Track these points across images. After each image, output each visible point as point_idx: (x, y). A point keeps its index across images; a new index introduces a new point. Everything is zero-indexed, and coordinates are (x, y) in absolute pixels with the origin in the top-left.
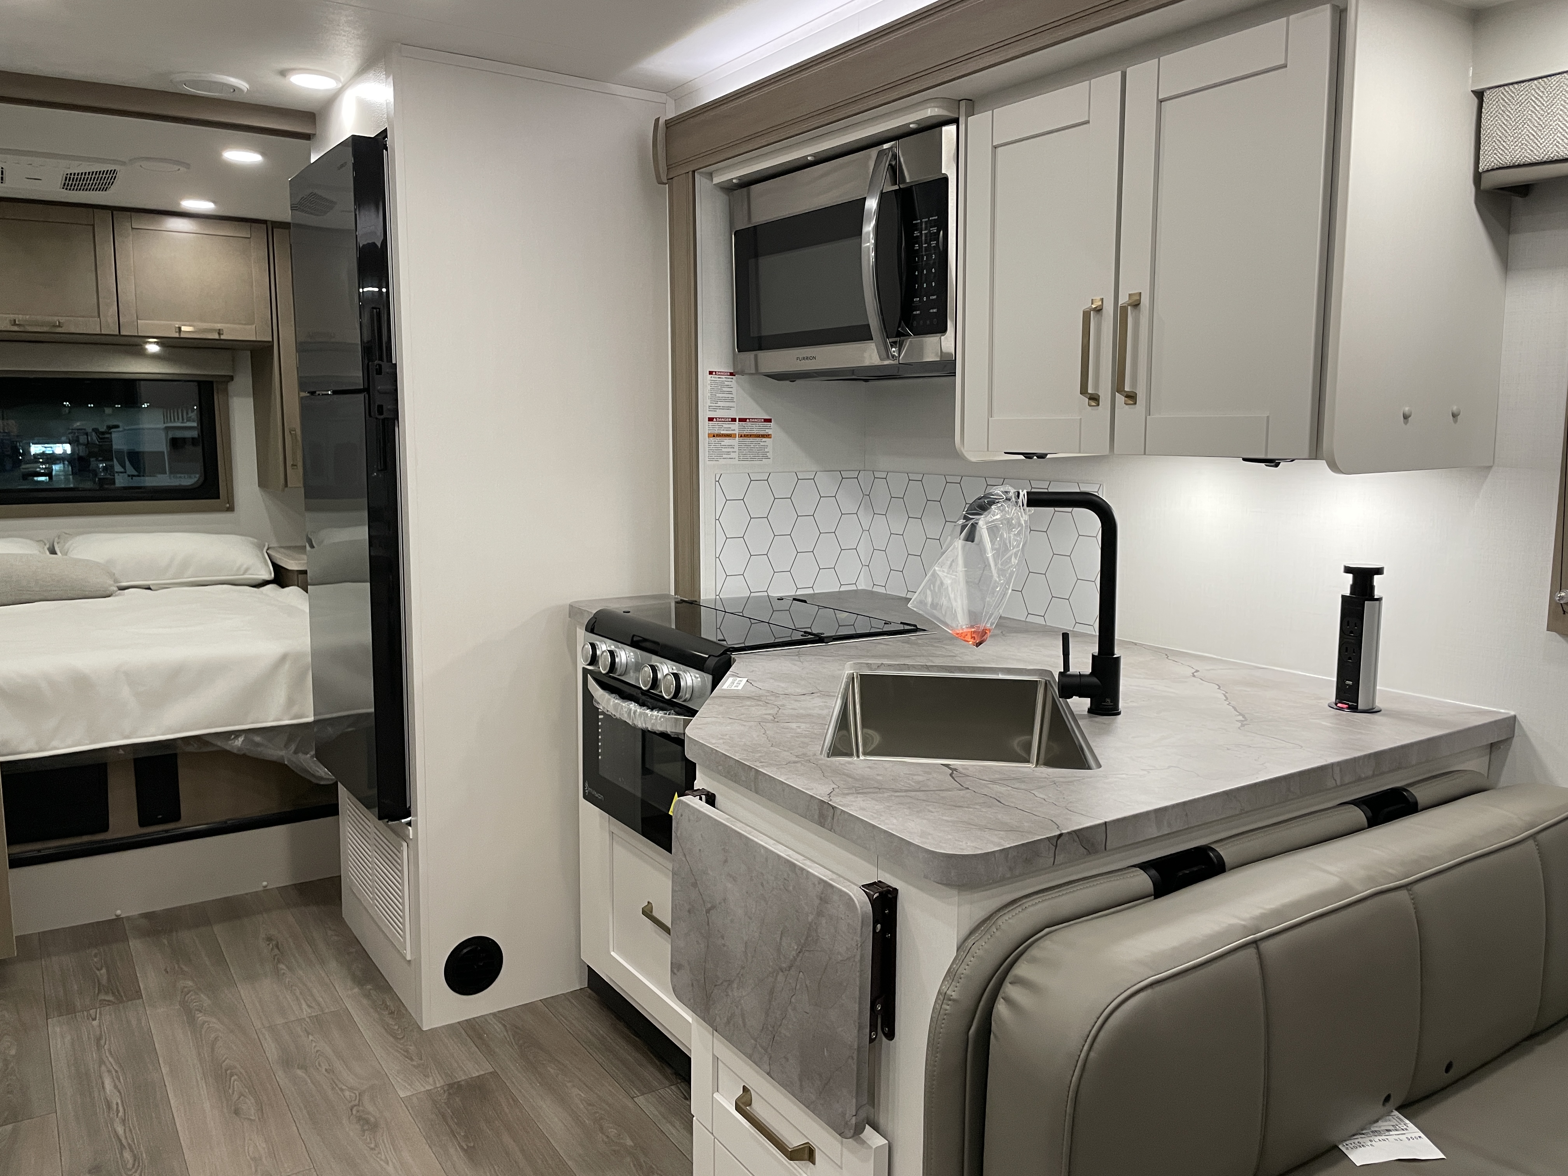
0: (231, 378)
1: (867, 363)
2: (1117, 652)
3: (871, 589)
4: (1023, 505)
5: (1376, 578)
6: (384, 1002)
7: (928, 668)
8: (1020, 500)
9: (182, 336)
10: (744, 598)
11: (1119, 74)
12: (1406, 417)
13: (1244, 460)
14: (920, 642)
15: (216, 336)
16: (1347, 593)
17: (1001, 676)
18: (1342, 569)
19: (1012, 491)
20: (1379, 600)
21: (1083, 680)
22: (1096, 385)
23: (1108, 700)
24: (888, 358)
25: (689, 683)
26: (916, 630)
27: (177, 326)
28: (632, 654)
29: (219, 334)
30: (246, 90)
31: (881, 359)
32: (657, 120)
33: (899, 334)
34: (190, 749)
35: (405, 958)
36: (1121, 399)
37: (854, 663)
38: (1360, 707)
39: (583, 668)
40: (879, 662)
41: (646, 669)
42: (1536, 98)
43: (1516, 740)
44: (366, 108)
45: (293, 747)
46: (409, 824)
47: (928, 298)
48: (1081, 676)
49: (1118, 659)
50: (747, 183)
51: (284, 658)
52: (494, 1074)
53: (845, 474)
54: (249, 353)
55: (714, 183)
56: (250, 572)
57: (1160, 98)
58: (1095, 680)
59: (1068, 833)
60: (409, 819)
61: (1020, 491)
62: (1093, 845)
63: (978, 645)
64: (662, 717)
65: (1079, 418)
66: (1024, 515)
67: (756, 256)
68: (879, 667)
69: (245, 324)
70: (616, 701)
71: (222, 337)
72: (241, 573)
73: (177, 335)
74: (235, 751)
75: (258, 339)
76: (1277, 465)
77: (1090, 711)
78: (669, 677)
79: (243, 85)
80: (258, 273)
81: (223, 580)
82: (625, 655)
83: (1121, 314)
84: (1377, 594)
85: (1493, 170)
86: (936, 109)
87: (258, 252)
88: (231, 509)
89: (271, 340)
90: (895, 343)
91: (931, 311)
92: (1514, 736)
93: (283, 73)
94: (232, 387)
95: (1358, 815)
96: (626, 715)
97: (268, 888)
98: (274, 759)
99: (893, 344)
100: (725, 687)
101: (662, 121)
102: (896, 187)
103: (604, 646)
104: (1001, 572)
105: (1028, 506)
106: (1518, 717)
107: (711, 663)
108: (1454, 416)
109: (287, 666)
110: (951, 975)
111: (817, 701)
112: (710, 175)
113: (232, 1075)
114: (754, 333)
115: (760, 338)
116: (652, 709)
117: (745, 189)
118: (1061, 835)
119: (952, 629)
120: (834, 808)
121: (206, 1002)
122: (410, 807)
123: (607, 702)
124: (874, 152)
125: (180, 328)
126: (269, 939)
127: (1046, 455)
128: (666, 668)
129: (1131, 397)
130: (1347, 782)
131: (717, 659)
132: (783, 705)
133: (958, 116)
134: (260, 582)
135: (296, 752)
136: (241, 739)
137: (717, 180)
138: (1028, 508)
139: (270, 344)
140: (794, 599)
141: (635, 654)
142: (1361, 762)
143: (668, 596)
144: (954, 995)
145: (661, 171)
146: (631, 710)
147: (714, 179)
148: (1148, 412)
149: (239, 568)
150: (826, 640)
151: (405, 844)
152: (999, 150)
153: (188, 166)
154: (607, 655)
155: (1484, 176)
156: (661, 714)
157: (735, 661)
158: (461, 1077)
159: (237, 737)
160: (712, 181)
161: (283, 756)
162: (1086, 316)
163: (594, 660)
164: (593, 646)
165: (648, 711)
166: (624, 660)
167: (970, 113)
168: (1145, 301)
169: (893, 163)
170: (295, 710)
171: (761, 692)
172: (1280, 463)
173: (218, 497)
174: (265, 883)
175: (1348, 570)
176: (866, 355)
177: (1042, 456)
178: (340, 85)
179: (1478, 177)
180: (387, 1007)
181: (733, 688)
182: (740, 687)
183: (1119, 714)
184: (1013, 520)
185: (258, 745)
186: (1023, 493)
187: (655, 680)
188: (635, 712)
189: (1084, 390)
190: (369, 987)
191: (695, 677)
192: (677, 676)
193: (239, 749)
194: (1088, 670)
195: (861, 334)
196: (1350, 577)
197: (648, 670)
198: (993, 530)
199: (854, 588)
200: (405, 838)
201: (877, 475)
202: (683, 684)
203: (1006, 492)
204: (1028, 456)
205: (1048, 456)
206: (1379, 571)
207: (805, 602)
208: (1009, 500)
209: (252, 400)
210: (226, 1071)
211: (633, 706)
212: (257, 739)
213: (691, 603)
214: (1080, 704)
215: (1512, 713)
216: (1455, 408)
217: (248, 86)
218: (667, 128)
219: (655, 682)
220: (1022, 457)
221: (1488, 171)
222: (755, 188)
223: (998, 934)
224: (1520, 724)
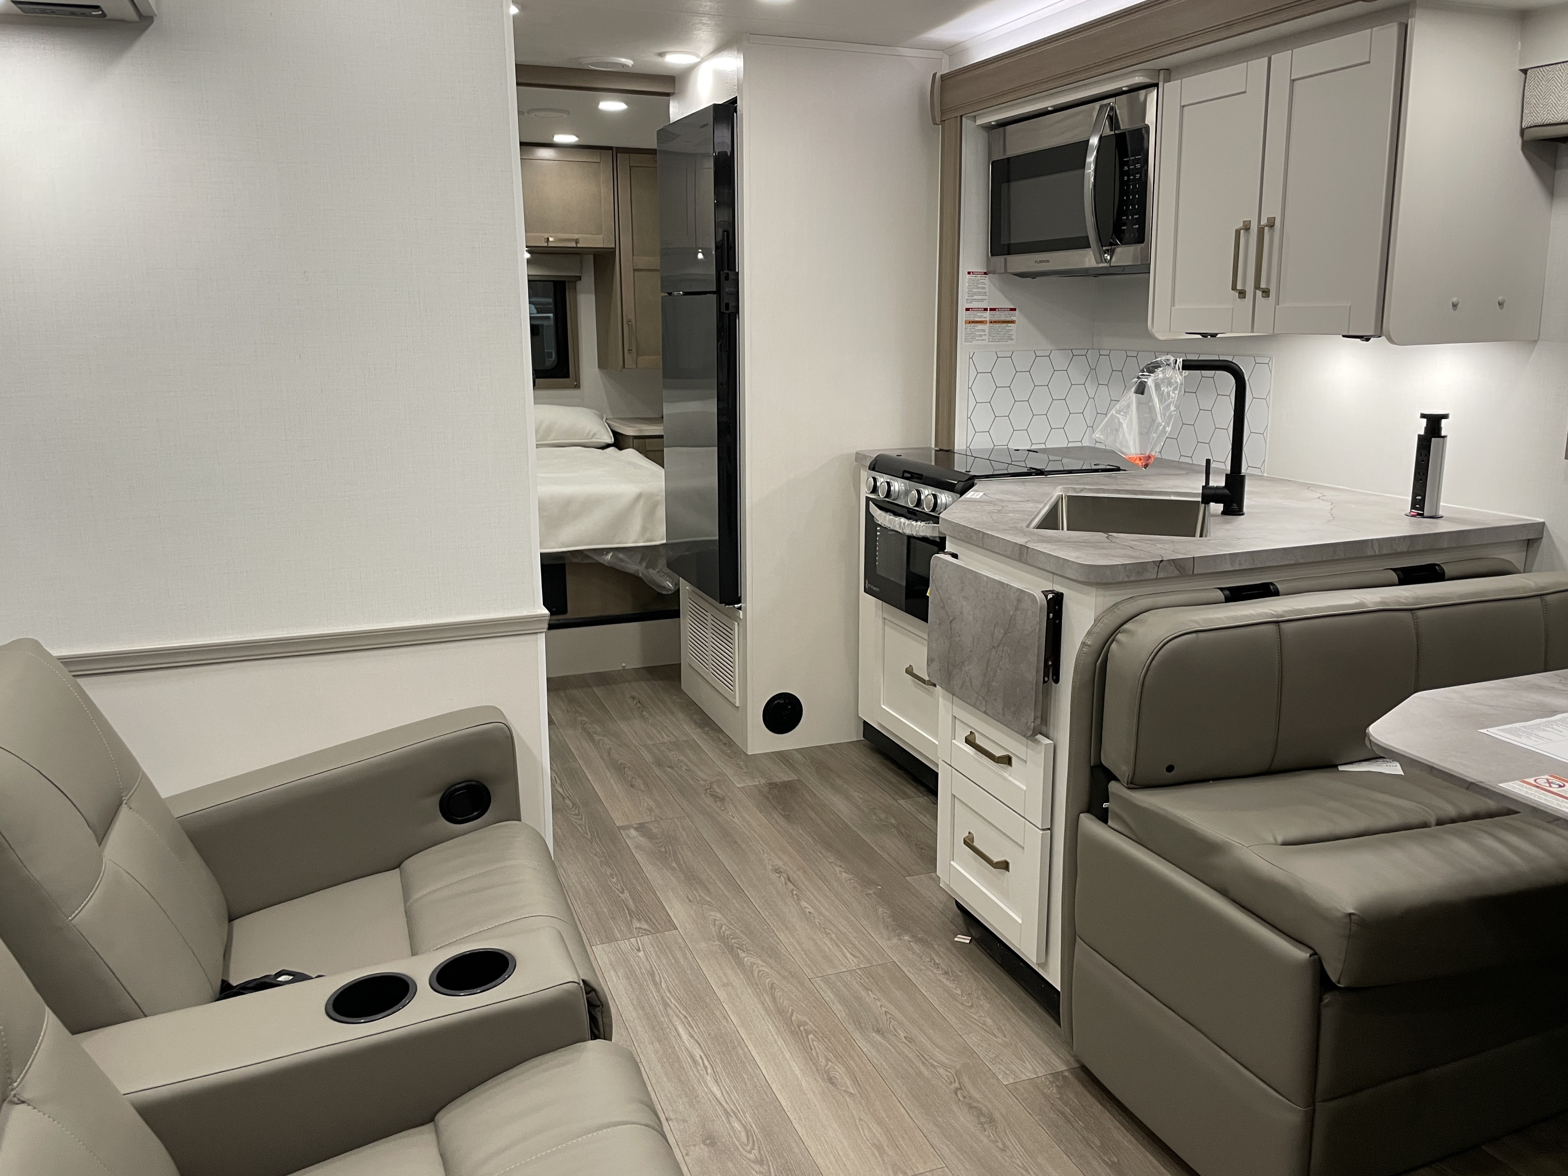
0: (580, 278)
1: (1087, 265)
2: (1243, 471)
3: (1093, 445)
4: (1179, 369)
5: (1443, 421)
6: (719, 738)
7: (1118, 491)
8: (1177, 366)
9: (550, 245)
10: (991, 448)
11: (1266, 59)
12: (1455, 306)
13: (1344, 336)
14: (1118, 477)
15: (573, 245)
16: (1422, 433)
17: (1173, 498)
18: (1419, 415)
19: (1172, 359)
20: (1444, 437)
21: (1218, 491)
22: (1244, 282)
23: (1234, 504)
24: (1102, 262)
25: (944, 501)
26: (1118, 469)
27: (546, 237)
28: (903, 485)
29: (576, 243)
30: (631, 65)
31: (1097, 263)
32: (935, 75)
33: (1111, 244)
34: (575, 560)
35: (733, 705)
36: (1259, 293)
37: (1064, 488)
38: (1425, 514)
39: (866, 497)
40: (1082, 487)
41: (913, 492)
42: (1558, 77)
43: (1544, 540)
44: (720, 77)
45: (644, 564)
46: (740, 608)
47: (1132, 217)
48: (1217, 488)
49: (1244, 476)
50: (1003, 124)
51: (639, 496)
52: (799, 780)
53: (1075, 352)
54: (592, 256)
55: (977, 124)
56: (596, 437)
57: (1292, 78)
58: (1227, 491)
59: (1169, 560)
60: (740, 605)
61: (1178, 359)
62: (1184, 569)
63: (1146, 466)
64: (923, 526)
65: (1232, 307)
66: (1179, 377)
67: (1008, 181)
68: (1082, 490)
69: (596, 234)
70: (891, 517)
71: (579, 245)
72: (590, 437)
73: (546, 245)
74: (606, 564)
75: (605, 246)
76: (1368, 340)
77: (1224, 513)
78: (929, 497)
79: (629, 62)
80: (606, 191)
81: (577, 443)
82: (898, 485)
83: (1261, 231)
84: (1443, 433)
85: (1530, 127)
86: (1142, 78)
87: (605, 174)
88: (578, 386)
89: (614, 246)
90: (1108, 250)
91: (1134, 227)
92: (1542, 537)
93: (661, 55)
94: (580, 285)
95: (1394, 577)
96: (898, 526)
97: (627, 668)
98: (631, 572)
99: (1107, 251)
100: (967, 497)
101: (938, 75)
102: (1113, 133)
103: (882, 479)
104: (1163, 415)
105: (1183, 369)
106: (1546, 523)
107: (959, 486)
108: (1501, 304)
109: (641, 502)
110: (1089, 633)
111: (1031, 505)
112: (974, 118)
113: (624, 768)
114: (1004, 241)
115: (1009, 245)
116: (917, 521)
117: (1001, 129)
118: (1162, 561)
119: (1126, 454)
120: (1028, 548)
121: (599, 729)
122: (741, 596)
123: (883, 518)
124: (1097, 105)
125: (548, 239)
126: (633, 698)
127: (1217, 334)
128: (927, 492)
129: (1266, 293)
130: (1384, 552)
131: (963, 483)
132: (1006, 506)
133: (1157, 82)
134: (604, 445)
135: (647, 568)
136: (609, 556)
137: (980, 122)
138: (1184, 371)
139: (613, 250)
140: (1028, 450)
141: (905, 484)
142: (1397, 541)
143: (930, 449)
144: (1089, 643)
145: (936, 115)
146: (901, 523)
147: (977, 121)
148: (1277, 302)
149: (588, 434)
150: (1045, 473)
151: (736, 623)
152: (1185, 108)
153: (568, 113)
154: (884, 485)
155: (1526, 131)
156: (923, 524)
157: (976, 484)
158: (776, 780)
159: (607, 553)
160: (975, 121)
161: (638, 570)
162: (1238, 232)
163: (875, 490)
164: (875, 479)
165: (914, 523)
166: (897, 489)
167: (1167, 80)
168: (1278, 223)
169: (1112, 114)
170: (647, 535)
171: (992, 500)
172: (1370, 339)
173: (568, 377)
174: (624, 665)
175: (1423, 416)
176: (1087, 260)
177: (1214, 335)
178: (699, 60)
179: (1522, 132)
180: (721, 740)
181: (974, 497)
182: (978, 497)
183: (1243, 514)
184: (1172, 379)
185: (622, 560)
186: (1180, 361)
187: (919, 499)
188: (904, 524)
189: (1234, 288)
190: (707, 729)
191: (948, 497)
192: (935, 496)
193: (609, 562)
194: (1222, 484)
195: (1082, 243)
196: (1425, 420)
197: (915, 492)
198: (1157, 386)
199: (1079, 444)
200: (737, 619)
201: (1102, 352)
202: (939, 501)
203: (1168, 360)
204: (1204, 335)
205: (1219, 336)
206: (1445, 416)
207: (1037, 452)
208: (1169, 365)
209: (594, 296)
210: (620, 765)
211: (903, 520)
212: (621, 556)
213: (948, 451)
214: (1217, 508)
215: (1542, 520)
216: (1500, 298)
217: (632, 63)
218: (942, 81)
219: (919, 503)
220: (1200, 336)
221: (1527, 128)
222: (1008, 127)
223: (1118, 612)
224: (1548, 531)
